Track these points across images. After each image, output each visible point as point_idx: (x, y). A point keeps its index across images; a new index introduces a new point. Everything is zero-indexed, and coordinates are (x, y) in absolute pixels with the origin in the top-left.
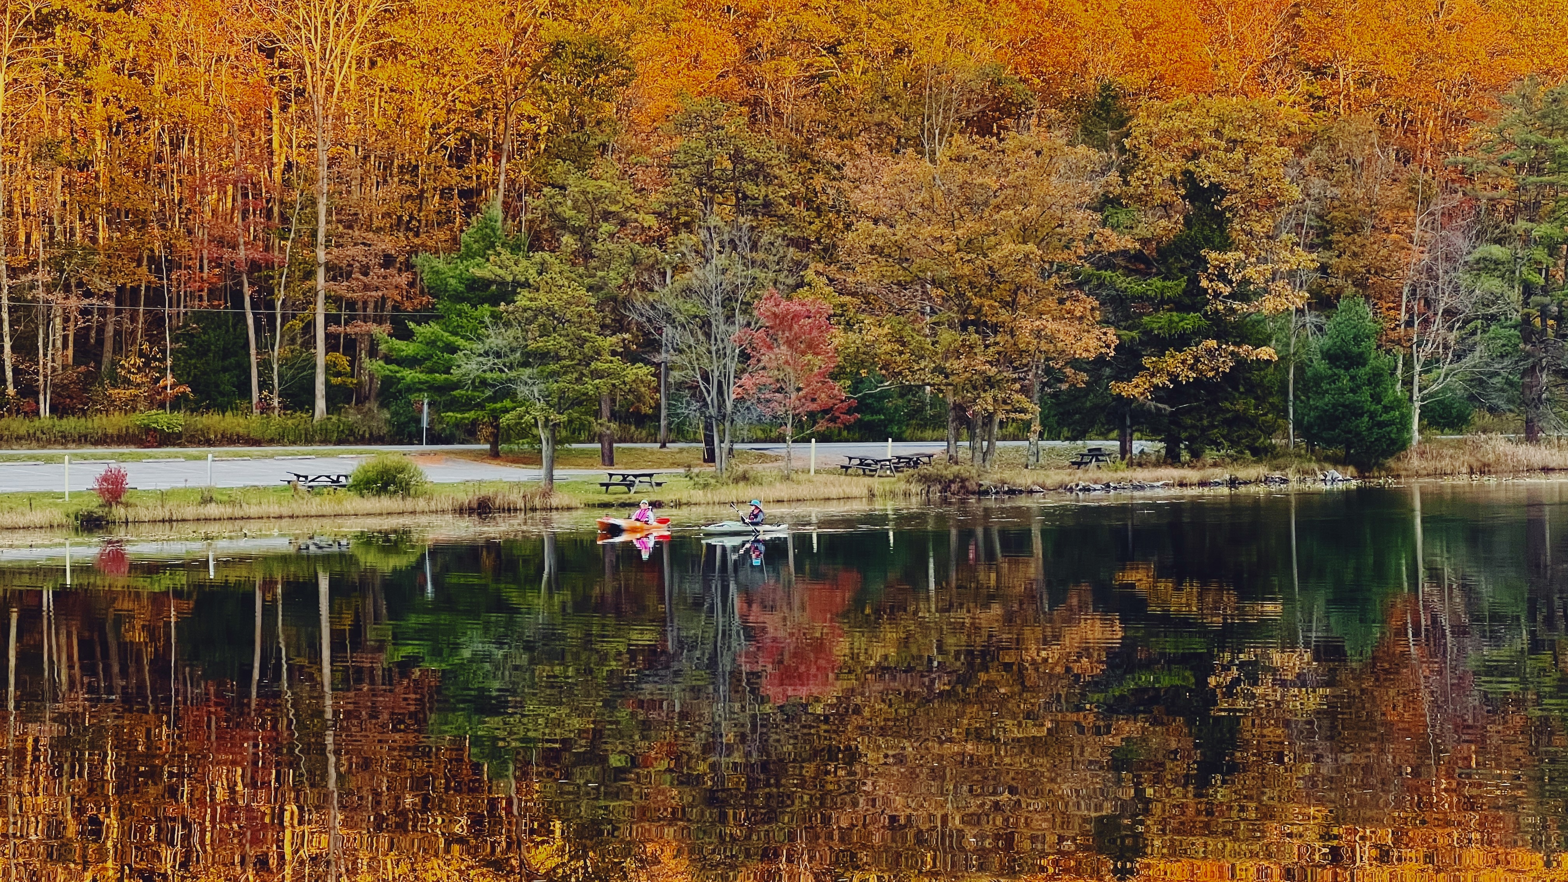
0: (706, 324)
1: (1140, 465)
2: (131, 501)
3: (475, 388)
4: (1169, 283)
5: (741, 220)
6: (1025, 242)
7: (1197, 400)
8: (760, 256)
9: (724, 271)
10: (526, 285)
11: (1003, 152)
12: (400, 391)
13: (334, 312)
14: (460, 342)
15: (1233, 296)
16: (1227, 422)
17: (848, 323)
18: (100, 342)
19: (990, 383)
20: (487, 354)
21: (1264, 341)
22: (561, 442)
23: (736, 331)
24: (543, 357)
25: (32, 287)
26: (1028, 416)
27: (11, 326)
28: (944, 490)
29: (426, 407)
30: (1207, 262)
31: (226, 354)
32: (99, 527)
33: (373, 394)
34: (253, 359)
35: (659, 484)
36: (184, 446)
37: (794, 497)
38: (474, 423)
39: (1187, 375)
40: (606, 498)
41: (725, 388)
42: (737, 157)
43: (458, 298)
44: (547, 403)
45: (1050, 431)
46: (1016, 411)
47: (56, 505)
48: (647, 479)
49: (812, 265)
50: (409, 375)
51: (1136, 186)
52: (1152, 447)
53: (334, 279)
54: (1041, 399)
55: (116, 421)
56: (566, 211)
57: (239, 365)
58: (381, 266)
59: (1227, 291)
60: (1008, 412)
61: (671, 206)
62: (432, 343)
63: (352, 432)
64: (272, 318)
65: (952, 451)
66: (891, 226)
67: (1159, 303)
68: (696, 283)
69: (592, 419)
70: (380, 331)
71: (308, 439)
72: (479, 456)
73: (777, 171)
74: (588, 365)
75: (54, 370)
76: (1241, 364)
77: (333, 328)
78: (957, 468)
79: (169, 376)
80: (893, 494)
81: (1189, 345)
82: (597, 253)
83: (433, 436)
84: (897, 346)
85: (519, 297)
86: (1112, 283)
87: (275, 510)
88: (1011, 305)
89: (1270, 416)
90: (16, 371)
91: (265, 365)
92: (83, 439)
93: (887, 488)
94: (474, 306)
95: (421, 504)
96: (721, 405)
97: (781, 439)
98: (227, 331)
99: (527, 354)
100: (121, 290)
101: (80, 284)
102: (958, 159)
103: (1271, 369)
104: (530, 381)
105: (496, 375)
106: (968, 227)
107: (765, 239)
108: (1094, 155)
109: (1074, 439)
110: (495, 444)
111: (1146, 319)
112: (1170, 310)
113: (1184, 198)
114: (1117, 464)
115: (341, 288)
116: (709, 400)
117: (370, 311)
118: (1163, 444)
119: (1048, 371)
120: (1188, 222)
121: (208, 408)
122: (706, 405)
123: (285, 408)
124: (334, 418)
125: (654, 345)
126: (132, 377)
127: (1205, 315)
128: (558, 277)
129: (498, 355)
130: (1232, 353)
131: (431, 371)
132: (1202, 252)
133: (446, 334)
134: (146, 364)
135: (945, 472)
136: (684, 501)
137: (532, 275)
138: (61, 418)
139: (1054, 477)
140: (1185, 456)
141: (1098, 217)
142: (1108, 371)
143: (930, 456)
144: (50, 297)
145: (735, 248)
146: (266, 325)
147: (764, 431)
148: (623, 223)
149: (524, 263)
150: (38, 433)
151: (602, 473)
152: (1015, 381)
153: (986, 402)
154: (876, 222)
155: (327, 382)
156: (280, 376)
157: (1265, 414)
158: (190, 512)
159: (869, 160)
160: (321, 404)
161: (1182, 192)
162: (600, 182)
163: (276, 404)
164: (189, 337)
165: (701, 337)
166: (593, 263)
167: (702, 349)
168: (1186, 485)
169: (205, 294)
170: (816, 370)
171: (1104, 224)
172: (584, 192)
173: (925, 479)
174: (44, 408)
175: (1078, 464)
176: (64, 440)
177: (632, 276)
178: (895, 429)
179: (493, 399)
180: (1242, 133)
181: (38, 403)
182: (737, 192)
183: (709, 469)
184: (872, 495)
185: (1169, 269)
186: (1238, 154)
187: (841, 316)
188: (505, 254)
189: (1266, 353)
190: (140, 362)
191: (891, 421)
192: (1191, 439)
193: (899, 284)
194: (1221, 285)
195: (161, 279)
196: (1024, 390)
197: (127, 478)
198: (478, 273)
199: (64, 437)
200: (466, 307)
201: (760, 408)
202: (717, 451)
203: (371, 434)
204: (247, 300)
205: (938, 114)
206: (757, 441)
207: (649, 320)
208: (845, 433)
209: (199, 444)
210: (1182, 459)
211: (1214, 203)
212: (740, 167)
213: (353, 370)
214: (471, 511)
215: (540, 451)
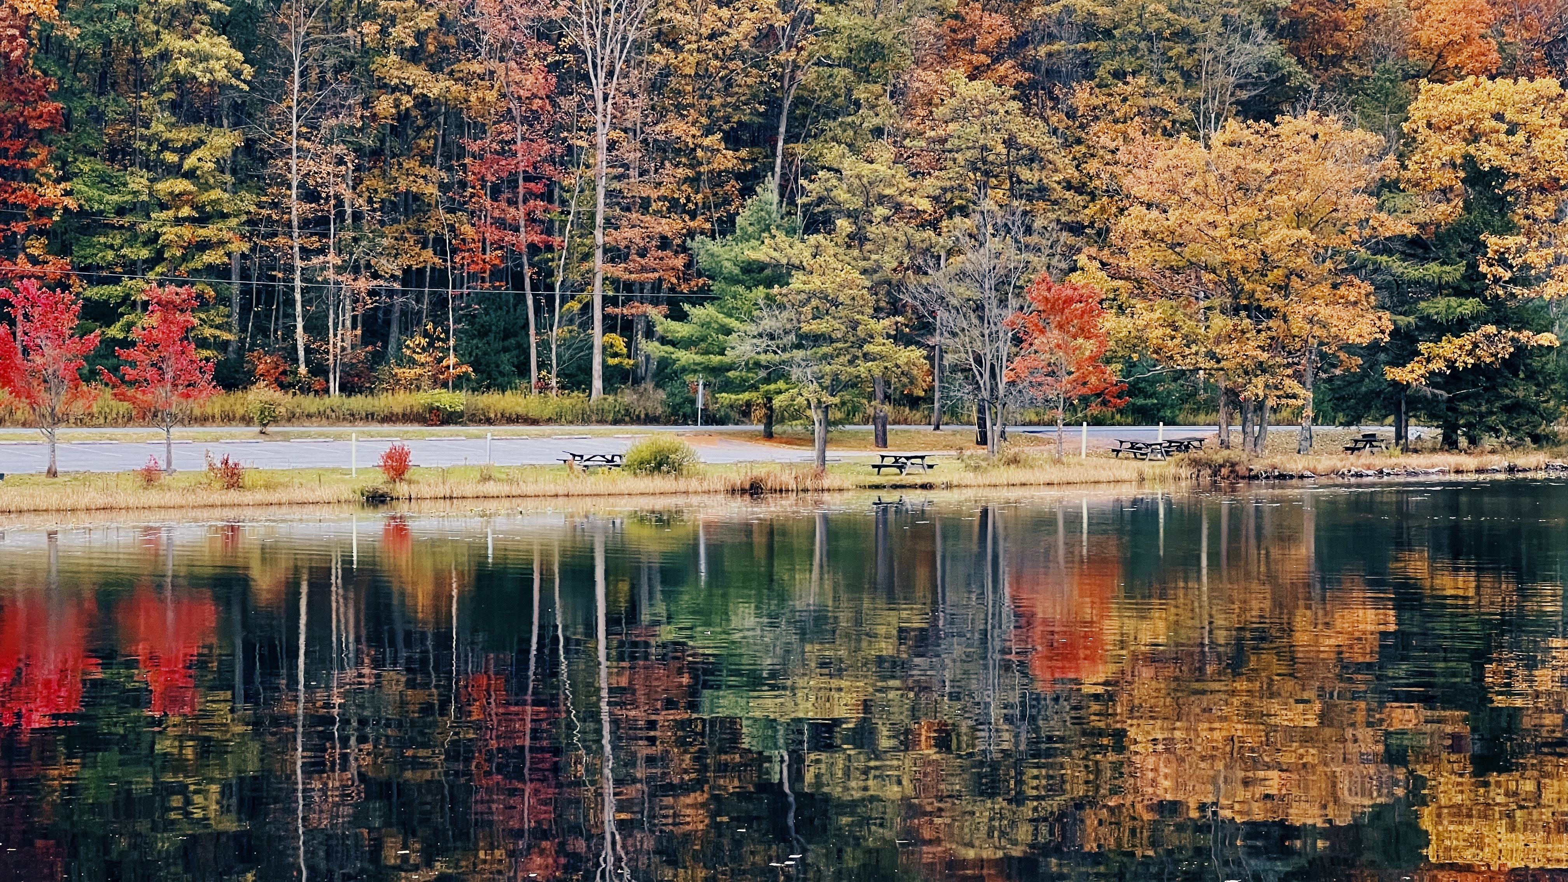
0: (979, 308)
1: (1416, 451)
2: (414, 478)
3: (749, 370)
4: (1447, 268)
5: (1016, 203)
6: (1298, 227)
7: (1475, 385)
8: (1034, 239)
9: (998, 255)
10: (800, 268)
11: (1278, 136)
12: (675, 372)
13: (611, 293)
14: (733, 323)
15: (1513, 281)
16: (1506, 409)
17: (1120, 307)
18: (388, 323)
19: (1262, 368)
20: (760, 335)
21: (1548, 328)
22: (835, 423)
23: (1009, 314)
24: (817, 339)
25: (323, 269)
26: (1300, 402)
27: (303, 306)
28: (1215, 474)
29: (701, 387)
30: (1486, 247)
31: (507, 334)
32: (383, 502)
33: (649, 374)
34: (533, 340)
35: (931, 467)
36: (466, 425)
37: (1064, 480)
38: (748, 404)
39: (1465, 361)
40: (877, 480)
41: (997, 371)
42: (1010, 143)
43: (733, 280)
44: (820, 384)
45: (1322, 416)
46: (1288, 396)
47: (344, 481)
48: (919, 461)
49: (1085, 250)
50: (684, 357)
51: (1413, 170)
52: (1431, 433)
53: (612, 260)
54: (1314, 384)
55: (400, 401)
56: (841, 195)
57: (519, 346)
58: (658, 248)
59: (1508, 275)
60: (1278, 397)
61: (944, 190)
62: (705, 325)
63: (627, 413)
64: (551, 300)
65: (1224, 436)
66: (1165, 211)
67: (1437, 288)
68: (969, 267)
69: (865, 401)
70: (655, 313)
71: (584, 419)
72: (752, 437)
73: (1051, 156)
74: (861, 347)
75: (343, 349)
76: (1521, 351)
77: (610, 310)
78: (1227, 452)
79: (452, 356)
80: (1163, 479)
81: (1466, 330)
82: (872, 236)
83: (708, 416)
84: (1168, 331)
85: (794, 280)
86: (1388, 268)
87: (551, 489)
88: (1283, 289)
89: (1552, 403)
90: (307, 350)
91: (544, 345)
92: (369, 417)
93: (1157, 472)
94: (749, 288)
95: (694, 484)
96: (993, 389)
97: (1052, 423)
98: (508, 312)
99: (801, 337)
100: (407, 271)
101: (368, 266)
102: (1232, 144)
103: (1554, 356)
104: (803, 364)
105: (770, 356)
106: (1243, 212)
107: (1038, 224)
108: (1372, 138)
109: (1348, 424)
110: (769, 424)
111: (1422, 305)
112: (1447, 295)
113: (1463, 181)
114: (1391, 449)
115: (618, 271)
116: (981, 383)
117: (647, 293)
118: (1439, 431)
119: (1323, 356)
120: (1468, 207)
121: (488, 388)
122: (979, 387)
123: (563, 387)
124: (611, 398)
125: (927, 328)
126: (416, 357)
127: (1485, 300)
128: (832, 260)
129: (772, 337)
130: (1513, 339)
131: (707, 352)
132: (1482, 238)
133: (721, 316)
134: (431, 344)
135: (1215, 457)
136: (955, 483)
137: (806, 257)
138: (349, 396)
139: (1325, 463)
140: (1463, 442)
141: (1374, 201)
142: (1382, 356)
143: (1201, 441)
144: (340, 278)
145: (1009, 231)
146: (545, 307)
147: (1037, 414)
148: (898, 207)
149: (799, 245)
150: (328, 411)
151: (874, 455)
152: (1288, 365)
153: (1257, 387)
154: (1149, 206)
155: (604, 362)
156: (558, 356)
157: (1547, 401)
158: (469, 490)
159: (1143, 145)
160: (597, 383)
161: (1462, 175)
162: (874, 166)
163: (554, 384)
164: (472, 318)
165: (975, 321)
166: (868, 246)
167: (976, 333)
168: (1462, 472)
169: (487, 275)
170: (1087, 353)
171: (1380, 208)
172: (859, 177)
173: (1196, 463)
174: (334, 385)
175: (1352, 450)
176: (352, 417)
177: (906, 260)
178: (1168, 413)
179: (768, 380)
180: (1525, 117)
181: (328, 381)
182: (1011, 177)
183: (981, 451)
184: (1142, 480)
185: (1448, 254)
186: (1520, 137)
187: (1114, 300)
188: (781, 236)
189: (1546, 339)
190: (424, 342)
191: (1164, 406)
192: (1470, 426)
193: (1171, 268)
194: (1500, 270)
195: (445, 261)
196: (1298, 376)
197: (411, 457)
198: (753, 255)
199: (353, 415)
200: (741, 289)
201: (1032, 392)
202: (989, 434)
203: (647, 415)
204: (527, 281)
205: (1214, 98)
206: (1030, 423)
207: (923, 304)
208: (1118, 417)
209: (480, 422)
210: (1460, 445)
211: (1495, 187)
212: (1013, 152)
213: (629, 350)
214: (743, 491)
215: (813, 433)
